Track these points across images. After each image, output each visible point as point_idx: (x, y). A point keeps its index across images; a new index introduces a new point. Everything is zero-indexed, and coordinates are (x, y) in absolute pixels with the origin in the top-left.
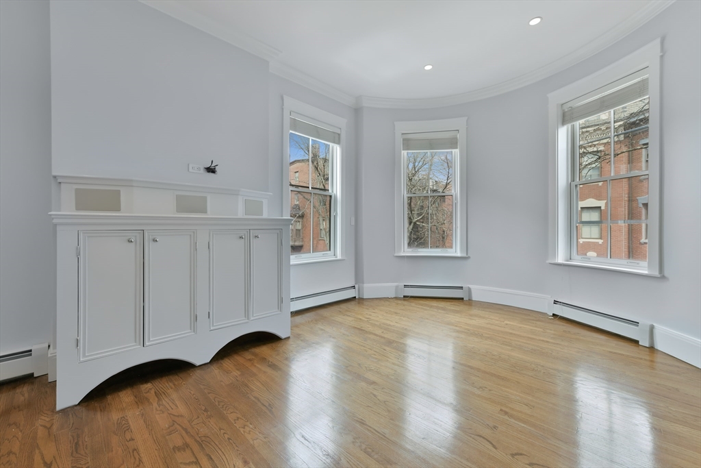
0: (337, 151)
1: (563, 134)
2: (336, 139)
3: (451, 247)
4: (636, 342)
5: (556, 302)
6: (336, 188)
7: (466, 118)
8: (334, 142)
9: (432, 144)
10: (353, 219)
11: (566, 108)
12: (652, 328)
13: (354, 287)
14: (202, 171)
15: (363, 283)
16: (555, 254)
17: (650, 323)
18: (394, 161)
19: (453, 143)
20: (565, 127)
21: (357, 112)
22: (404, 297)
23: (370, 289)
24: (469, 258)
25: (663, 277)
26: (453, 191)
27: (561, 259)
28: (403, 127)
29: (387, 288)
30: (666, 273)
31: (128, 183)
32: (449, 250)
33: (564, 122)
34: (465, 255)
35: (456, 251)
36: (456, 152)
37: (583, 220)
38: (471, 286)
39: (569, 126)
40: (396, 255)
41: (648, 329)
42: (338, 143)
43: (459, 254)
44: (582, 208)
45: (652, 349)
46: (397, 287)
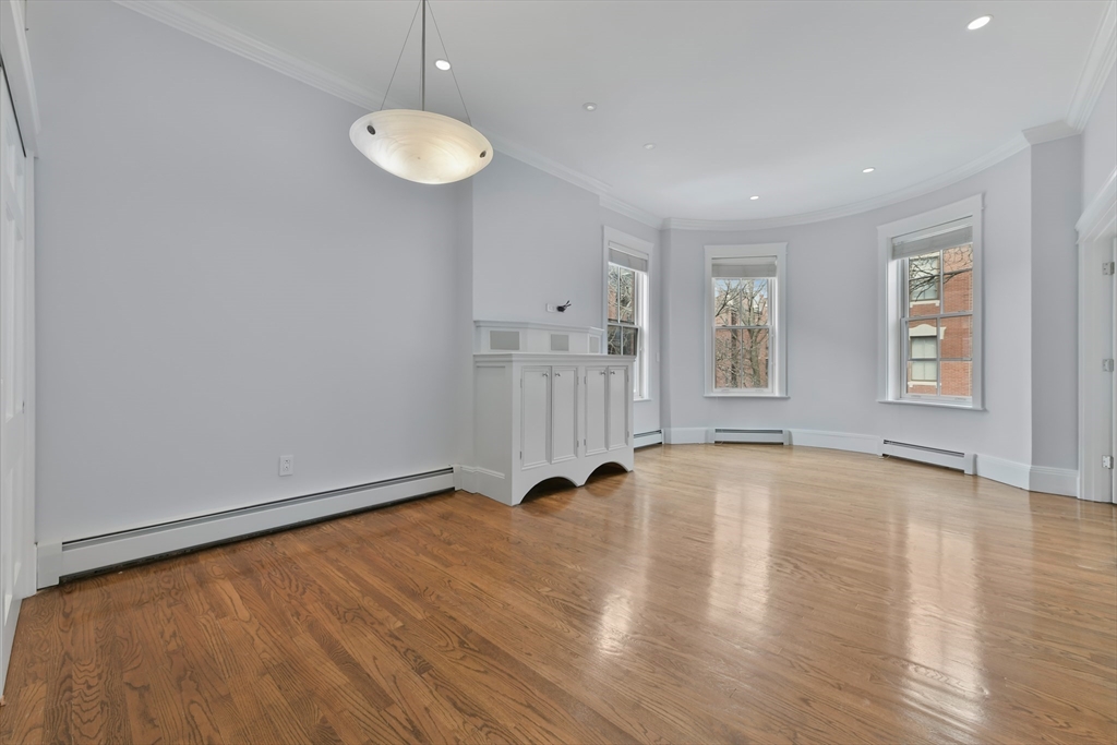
0: (644, 280)
1: (893, 268)
2: (644, 267)
3: (767, 386)
4: (962, 472)
5: (886, 442)
6: (644, 321)
7: (786, 244)
8: (642, 270)
9: (746, 271)
10: (658, 355)
11: (896, 241)
12: (975, 457)
13: (660, 432)
14: (556, 310)
15: (670, 427)
16: (884, 393)
17: (973, 453)
18: (705, 291)
19: (770, 270)
20: (895, 262)
21: (663, 234)
22: (716, 442)
23: (677, 434)
24: (789, 398)
25: (984, 410)
26: (768, 324)
27: (891, 397)
28: (714, 252)
29: (697, 433)
30: (987, 407)
31: (525, 325)
32: (765, 390)
33: (894, 256)
34: (784, 395)
35: (775, 390)
36: (775, 281)
37: (914, 357)
38: (790, 430)
39: (900, 260)
40: (706, 395)
41: (972, 458)
42: (645, 269)
43: (777, 394)
44: (912, 338)
45: (975, 475)
46: (707, 432)
